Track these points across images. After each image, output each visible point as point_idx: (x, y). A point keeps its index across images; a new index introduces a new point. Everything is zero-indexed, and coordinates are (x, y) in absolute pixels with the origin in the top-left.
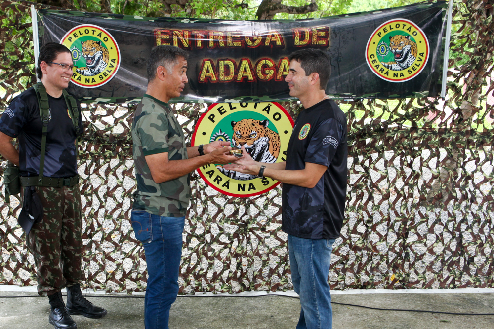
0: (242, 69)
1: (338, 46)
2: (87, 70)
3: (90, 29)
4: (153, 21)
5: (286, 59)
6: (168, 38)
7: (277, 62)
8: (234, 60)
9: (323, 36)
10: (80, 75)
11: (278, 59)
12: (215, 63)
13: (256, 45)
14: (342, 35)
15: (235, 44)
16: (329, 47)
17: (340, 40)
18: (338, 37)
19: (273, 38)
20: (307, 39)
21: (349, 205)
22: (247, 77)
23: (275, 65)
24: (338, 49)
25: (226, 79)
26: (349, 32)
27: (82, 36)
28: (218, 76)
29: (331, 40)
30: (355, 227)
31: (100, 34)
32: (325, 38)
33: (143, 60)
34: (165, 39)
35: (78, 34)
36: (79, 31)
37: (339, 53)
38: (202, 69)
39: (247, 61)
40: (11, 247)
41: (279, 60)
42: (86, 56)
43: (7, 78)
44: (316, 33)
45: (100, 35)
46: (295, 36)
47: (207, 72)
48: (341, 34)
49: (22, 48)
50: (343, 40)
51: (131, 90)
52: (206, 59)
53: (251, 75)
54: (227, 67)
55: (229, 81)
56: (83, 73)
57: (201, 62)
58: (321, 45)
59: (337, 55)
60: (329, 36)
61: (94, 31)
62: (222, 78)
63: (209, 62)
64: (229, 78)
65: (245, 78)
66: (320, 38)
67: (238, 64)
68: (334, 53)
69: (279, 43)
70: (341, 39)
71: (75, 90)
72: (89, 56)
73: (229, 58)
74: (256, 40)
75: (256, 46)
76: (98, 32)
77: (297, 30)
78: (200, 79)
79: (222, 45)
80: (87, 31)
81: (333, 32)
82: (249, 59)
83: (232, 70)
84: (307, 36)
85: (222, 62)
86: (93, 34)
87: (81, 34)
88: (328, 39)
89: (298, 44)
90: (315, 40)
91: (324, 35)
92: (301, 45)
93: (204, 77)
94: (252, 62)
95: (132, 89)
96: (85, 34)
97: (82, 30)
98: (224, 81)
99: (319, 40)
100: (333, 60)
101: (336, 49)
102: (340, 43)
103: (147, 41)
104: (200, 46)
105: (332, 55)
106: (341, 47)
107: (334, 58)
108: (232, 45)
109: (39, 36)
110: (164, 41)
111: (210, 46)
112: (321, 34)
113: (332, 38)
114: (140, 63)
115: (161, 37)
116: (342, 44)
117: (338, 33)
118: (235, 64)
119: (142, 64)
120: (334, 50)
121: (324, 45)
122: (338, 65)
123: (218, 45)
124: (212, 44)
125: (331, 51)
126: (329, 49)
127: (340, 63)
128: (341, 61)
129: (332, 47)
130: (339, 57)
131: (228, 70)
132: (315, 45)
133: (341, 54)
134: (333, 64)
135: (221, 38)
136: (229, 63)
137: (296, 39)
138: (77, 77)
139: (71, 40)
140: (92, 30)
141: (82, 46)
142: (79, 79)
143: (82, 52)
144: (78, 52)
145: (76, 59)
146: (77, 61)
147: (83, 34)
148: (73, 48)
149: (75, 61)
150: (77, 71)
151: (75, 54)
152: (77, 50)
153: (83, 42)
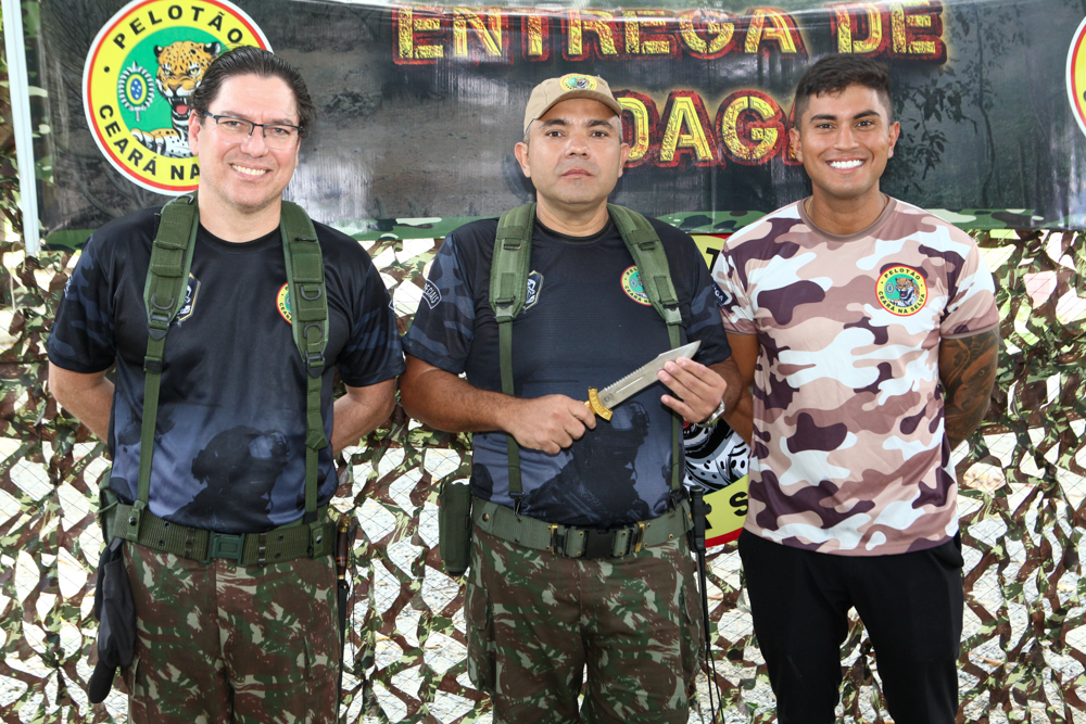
0: (675, 123)
1: (977, 60)
2: (176, 137)
3: (186, 5)
6: (437, 27)
7: (786, 102)
8: (648, 95)
9: (926, 28)
10: (152, 154)
11: (788, 94)
13: (715, 49)
15: (652, 46)
16: (948, 62)
17: (980, 42)
18: (973, 35)
19: (768, 30)
20: (874, 35)
22: (692, 149)
23: (779, 112)
24: (978, 69)
26: (1004, 18)
27: (158, 27)
29: (951, 41)
31: (219, 18)
32: (932, 32)
34: (428, 32)
35: (145, 21)
36: (151, 14)
37: (981, 80)
39: (689, 99)
42: (169, 93)
44: (902, 18)
45: (217, 22)
46: (837, 25)
48: (980, 25)
50: (991, 42)
53: (706, 144)
54: (628, 119)
55: (634, 162)
56: (164, 147)
58: (921, 54)
59: (976, 86)
60: (945, 28)
61: (197, 10)
65: (687, 154)
66: (915, 33)
67: (660, 108)
68: (965, 79)
69: (788, 45)
70: (983, 39)
71: (138, 203)
72: (180, 92)
74: (716, 35)
75: (718, 52)
76: (211, 12)
77: (842, 9)
79: (608, 47)
80: (175, 12)
81: (954, 16)
82: (698, 92)
83: (643, 126)
84: (876, 27)
86: (196, 18)
87: (154, 22)
88: (942, 38)
89: (849, 50)
90: (900, 38)
91: (929, 24)
92: (859, 55)
94: (705, 103)
96: (167, 23)
97: (161, 9)
99: (915, 40)
100: (965, 101)
101: (972, 69)
102: (980, 50)
103: (369, 36)
104: (541, 53)
105: (962, 86)
106: (986, 62)
107: (967, 93)
108: (640, 50)
109: (26, 33)
110: (423, 38)
111: (572, 51)
112: (918, 21)
113: (954, 36)
114: (344, 111)
115: (413, 25)
116: (988, 55)
117: (972, 21)
118: (651, 108)
119: (352, 115)
120: (964, 72)
121: (931, 54)
122: (983, 118)
123: (596, 48)
124: (577, 45)
125: (956, 73)
126: (948, 67)
127: (991, 113)
128: (992, 105)
129: (956, 61)
130: (986, 94)
131: (630, 127)
132: (903, 54)
133: (988, 83)
134: (968, 116)
135: (607, 27)
136: (634, 106)
137: (840, 34)
138: (143, 163)
139: (124, 43)
140: (193, 8)
141: (158, 61)
142: (151, 167)
143: (158, 81)
144: (145, 79)
145: (140, 105)
146: (143, 108)
147: (160, 21)
148: (130, 69)
149: (137, 109)
150: (144, 143)
151: (136, 87)
152: (143, 76)
153: (160, 49)
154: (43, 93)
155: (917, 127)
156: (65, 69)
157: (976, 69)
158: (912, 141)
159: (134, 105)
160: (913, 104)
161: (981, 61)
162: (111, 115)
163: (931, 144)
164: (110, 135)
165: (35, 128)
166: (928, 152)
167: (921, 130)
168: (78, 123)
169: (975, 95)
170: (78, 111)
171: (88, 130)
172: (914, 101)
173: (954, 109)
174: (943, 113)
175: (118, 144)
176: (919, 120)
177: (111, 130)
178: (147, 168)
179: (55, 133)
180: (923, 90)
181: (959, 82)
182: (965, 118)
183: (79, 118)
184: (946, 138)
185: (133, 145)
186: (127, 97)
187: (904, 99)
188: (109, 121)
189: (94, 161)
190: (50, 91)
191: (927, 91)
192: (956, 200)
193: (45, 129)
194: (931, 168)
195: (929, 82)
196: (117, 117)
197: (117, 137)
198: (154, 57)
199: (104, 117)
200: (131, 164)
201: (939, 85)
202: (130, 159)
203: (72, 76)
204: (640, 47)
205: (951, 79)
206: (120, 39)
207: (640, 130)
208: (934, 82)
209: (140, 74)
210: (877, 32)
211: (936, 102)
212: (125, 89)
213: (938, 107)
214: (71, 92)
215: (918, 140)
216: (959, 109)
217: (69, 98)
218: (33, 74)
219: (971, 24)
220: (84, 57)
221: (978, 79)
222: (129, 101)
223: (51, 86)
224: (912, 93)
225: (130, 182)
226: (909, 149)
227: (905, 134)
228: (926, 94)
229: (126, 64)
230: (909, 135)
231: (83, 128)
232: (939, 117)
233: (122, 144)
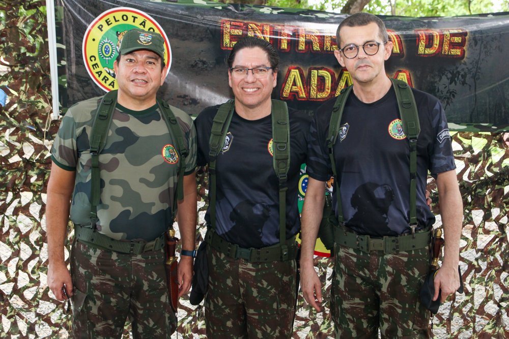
0: (343, 83)
1: (477, 58)
3: (130, 15)
4: (220, 8)
5: (404, 72)
6: (241, 33)
7: (392, 75)
8: (332, 70)
9: (458, 43)
10: (113, 79)
11: (393, 72)
12: (305, 73)
14: (485, 42)
16: (465, 59)
17: (480, 50)
18: (478, 47)
20: (435, 46)
21: (475, 276)
24: (477, 63)
25: (319, 97)
26: (494, 39)
27: (118, 23)
28: (308, 93)
29: (468, 49)
30: (482, 305)
31: (144, 22)
32: (460, 45)
33: (204, 63)
34: (237, 35)
35: (112, 20)
36: (114, 17)
37: (477, 67)
38: (287, 80)
40: (12, 313)
41: (394, 74)
43: (10, 79)
44: (449, 38)
45: (143, 24)
46: (419, 40)
47: (293, 85)
48: (482, 42)
49: (32, 35)
50: (485, 50)
51: (184, 105)
52: (293, 66)
54: (321, 79)
55: (323, 99)
57: (286, 70)
58: (454, 55)
59: (474, 70)
60: (467, 43)
61: (135, 18)
62: (313, 93)
63: (297, 71)
64: (324, 95)
66: (453, 45)
67: (336, 76)
68: (470, 67)
69: (396, 50)
70: (482, 48)
73: (325, 67)
76: (140, 19)
77: (422, 33)
78: (282, 94)
79: (316, 47)
80: (125, 18)
81: (472, 38)
83: (328, 83)
84: (437, 42)
85: (315, 72)
86: (134, 21)
87: (116, 21)
88: (465, 48)
89: (423, 53)
90: (446, 47)
91: (460, 41)
92: (427, 54)
93: (289, 91)
95: (186, 103)
96: (122, 22)
97: (119, 16)
98: (317, 98)
99: (452, 49)
100: (468, 76)
101: (474, 62)
102: (480, 54)
103: (210, 36)
104: (286, 48)
105: (468, 70)
106: (481, 60)
107: (470, 73)
108: (331, 49)
109: (56, 20)
110: (234, 38)
111: (300, 48)
112: (456, 40)
113: (470, 47)
114: (199, 68)
115: (230, 32)
116: (483, 55)
117: (479, 40)
118: (333, 76)
119: (202, 69)
120: (471, 63)
121: (458, 55)
122: (474, 84)
123: (311, 47)
124: (302, 45)
125: (467, 64)
126: (464, 61)
127: (478, 82)
128: (479, 78)
129: (468, 58)
130: (478, 73)
131: (323, 83)
132: (446, 55)
133: (480, 69)
134: (468, 83)
135: (316, 38)
136: (325, 74)
137: (420, 45)
138: (109, 82)
139: (102, 29)
140: (133, 16)
141: (118, 39)
142: (112, 84)
143: (117, 47)
144: (112, 46)
145: (108, 57)
146: (109, 58)
147: (119, 21)
148: (105, 41)
149: (107, 58)
150: (109, 73)
151: (107, 49)
152: (110, 44)
153: (119, 33)
154: (64, 47)
155: (445, 88)
156: (75, 37)
157: (476, 62)
158: (442, 94)
159: (106, 57)
160: (446, 78)
161: (479, 59)
162: (95, 60)
163: (450, 95)
164: (94, 69)
165: (59, 62)
166: (448, 98)
167: (447, 89)
168: (79, 62)
169: (473, 74)
170: (79, 56)
171: (84, 65)
172: (447, 76)
173: (463, 80)
174: (458, 82)
175: (97, 73)
176: (447, 85)
177: (94, 67)
178: (110, 85)
179: (68, 65)
180: (451, 71)
181: (467, 68)
182: (466, 84)
183: (80, 60)
184: (457, 92)
185: (104, 74)
186: (102, 53)
187: (443, 75)
188: (94, 62)
189: (86, 79)
190: (66, 46)
191: (453, 72)
192: (458, 119)
193: (64, 63)
194: (448, 105)
195: (455, 68)
196: (98, 61)
197: (97, 70)
198: (116, 37)
199: (92, 61)
200: (103, 82)
201: (458, 70)
202: (103, 80)
203: (78, 41)
204: (331, 48)
205: (464, 67)
206: (101, 27)
207: (327, 85)
208: (457, 68)
209: (109, 43)
210: (436, 45)
211: (456, 77)
212: (102, 49)
213: (456, 79)
214: (77, 48)
215: (445, 93)
216: (465, 81)
217: (76, 51)
218: (59, 38)
219: (478, 42)
220: (84, 34)
221: (476, 67)
222: (103, 54)
223: (68, 44)
224: (446, 72)
225: (102, 90)
226: (440, 97)
227: (440, 90)
228: (452, 73)
229: (103, 38)
230: (441, 91)
231: (81, 64)
232: (456, 84)
233: (99, 73)
